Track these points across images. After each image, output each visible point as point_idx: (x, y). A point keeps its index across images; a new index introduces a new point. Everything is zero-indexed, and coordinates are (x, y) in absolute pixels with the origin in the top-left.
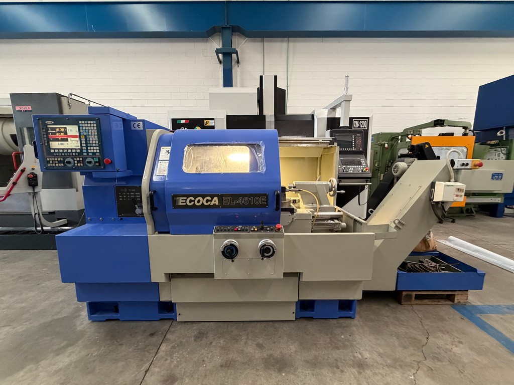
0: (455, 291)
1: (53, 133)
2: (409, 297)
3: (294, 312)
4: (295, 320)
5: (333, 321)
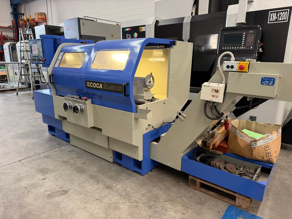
0: (236, 193)
2: (194, 182)
3: (111, 157)
4: (112, 163)
5: (130, 172)
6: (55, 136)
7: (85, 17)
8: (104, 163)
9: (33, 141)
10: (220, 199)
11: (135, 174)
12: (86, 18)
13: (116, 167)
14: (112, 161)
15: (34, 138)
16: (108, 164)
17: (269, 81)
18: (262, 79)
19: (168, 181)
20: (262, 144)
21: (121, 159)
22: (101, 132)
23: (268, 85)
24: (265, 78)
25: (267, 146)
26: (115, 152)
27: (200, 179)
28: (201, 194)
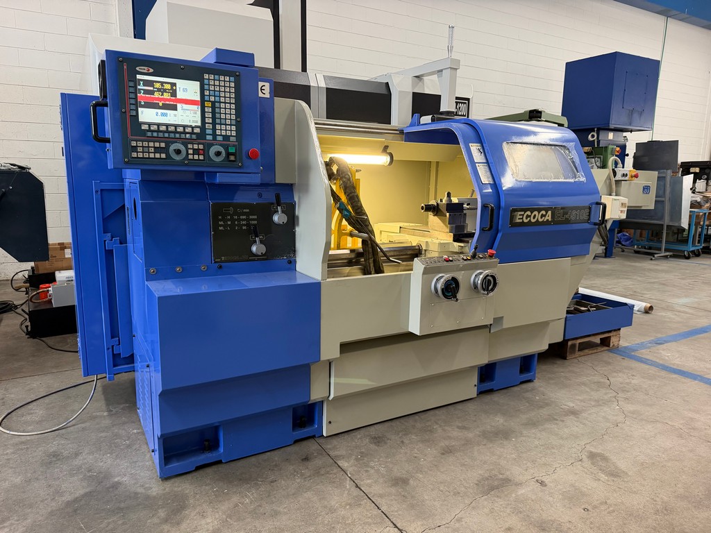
1: (146, 92)
2: (573, 348)
3: (475, 386)
4: (477, 397)
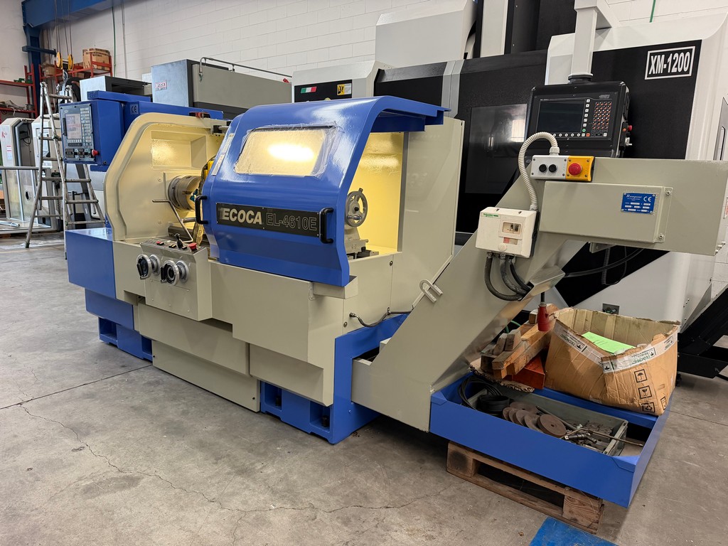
0: (564, 486)
2: (460, 461)
3: (254, 398)
4: (257, 413)
5: (300, 435)
6: (116, 346)
7: (205, 59)
8: (236, 413)
9: (58, 356)
10: (526, 503)
11: (313, 440)
12: (208, 62)
13: (265, 424)
14: (256, 409)
15: (60, 351)
16: (246, 415)
17: (641, 202)
18: (625, 196)
19: (397, 459)
20: (629, 367)
21: (279, 403)
22: (230, 333)
23: (638, 211)
24: (631, 194)
25: (642, 372)
26: (263, 386)
27: (475, 452)
28: (476, 492)
